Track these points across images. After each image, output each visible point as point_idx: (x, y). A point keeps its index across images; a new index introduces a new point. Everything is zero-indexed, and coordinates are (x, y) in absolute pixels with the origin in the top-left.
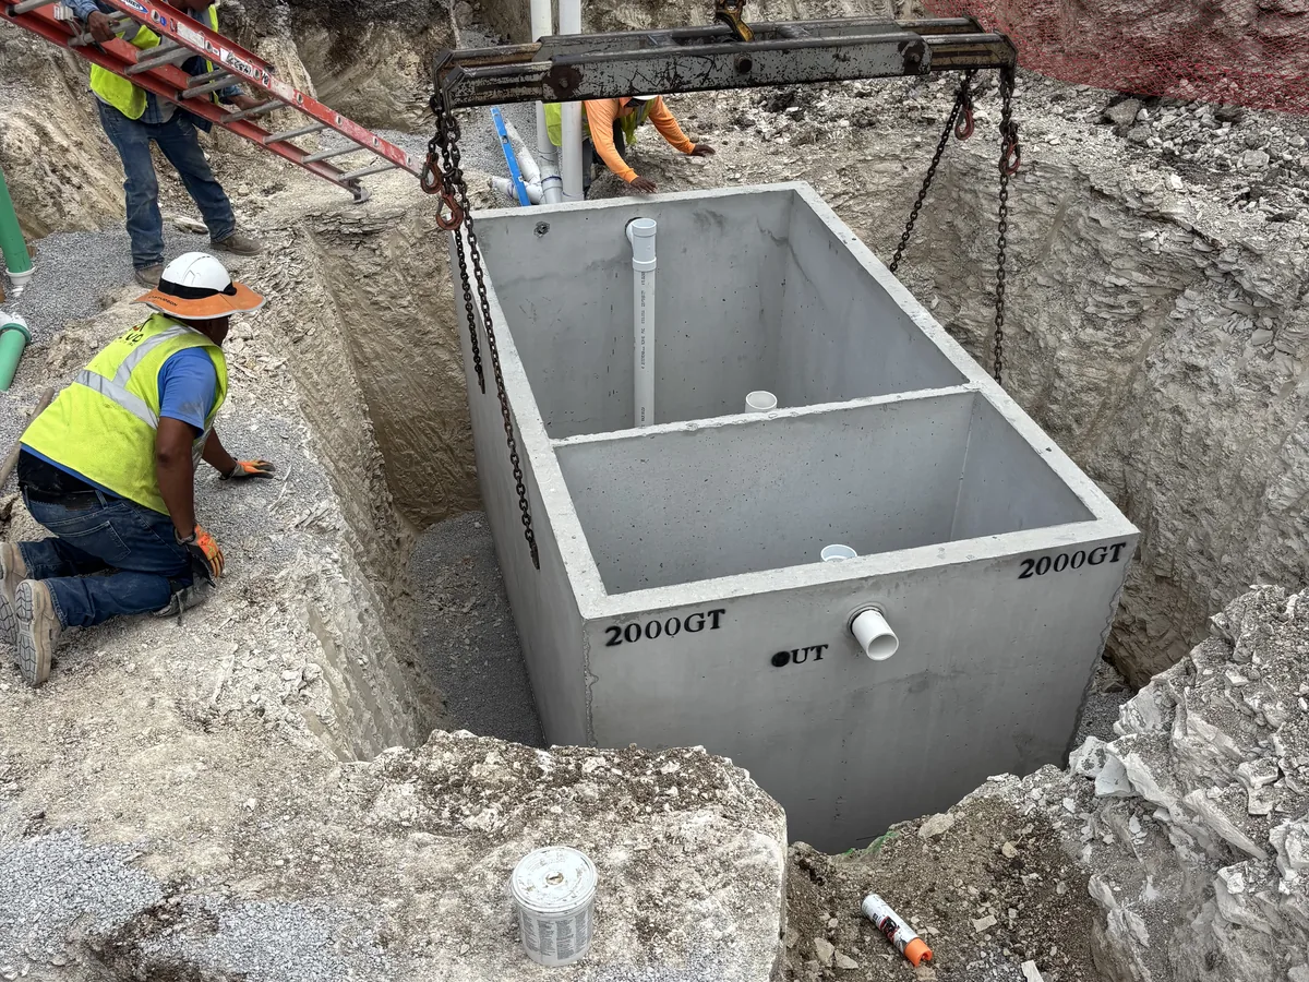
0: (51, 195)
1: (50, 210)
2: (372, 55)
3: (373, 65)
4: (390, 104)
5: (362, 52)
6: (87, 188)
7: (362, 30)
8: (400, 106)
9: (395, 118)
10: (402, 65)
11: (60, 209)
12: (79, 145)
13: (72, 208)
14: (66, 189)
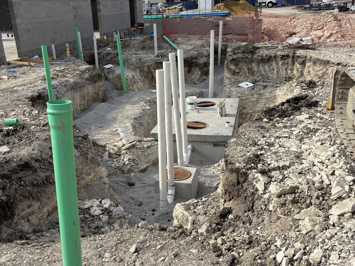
0: (132, 85)
1: (132, 87)
2: (193, 72)
3: (193, 74)
4: (195, 80)
5: (192, 71)
6: (138, 85)
7: (192, 68)
8: (196, 81)
9: (195, 83)
10: (197, 74)
11: (133, 87)
12: (139, 79)
13: (134, 87)
14: (135, 84)
